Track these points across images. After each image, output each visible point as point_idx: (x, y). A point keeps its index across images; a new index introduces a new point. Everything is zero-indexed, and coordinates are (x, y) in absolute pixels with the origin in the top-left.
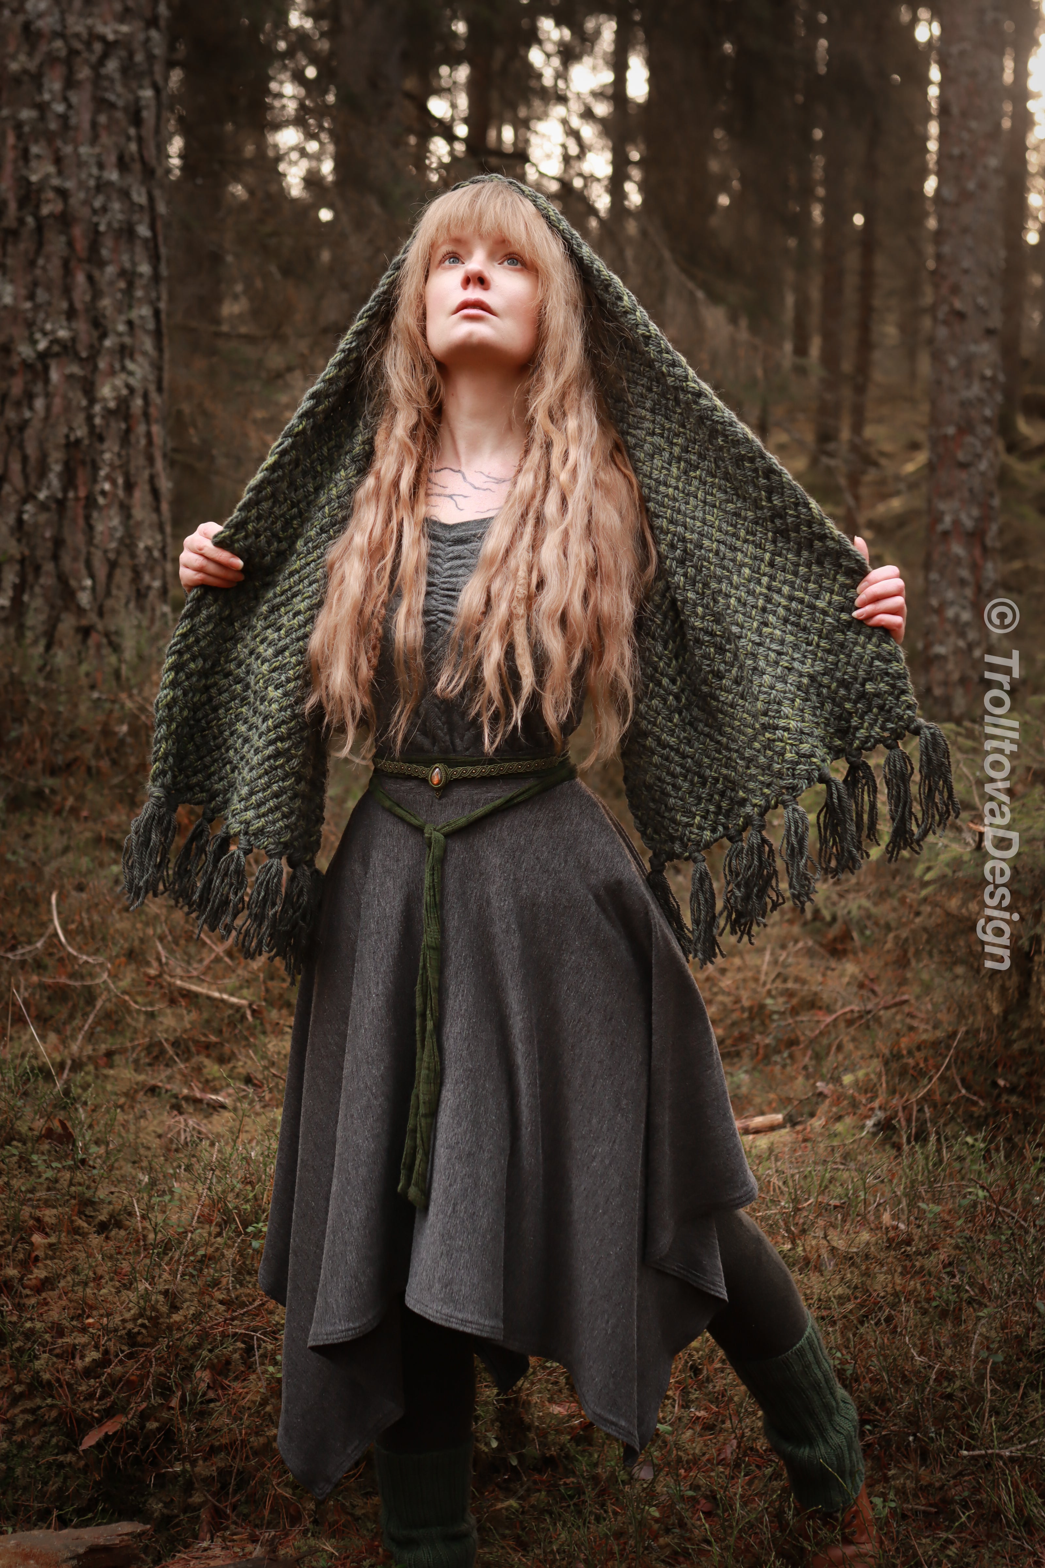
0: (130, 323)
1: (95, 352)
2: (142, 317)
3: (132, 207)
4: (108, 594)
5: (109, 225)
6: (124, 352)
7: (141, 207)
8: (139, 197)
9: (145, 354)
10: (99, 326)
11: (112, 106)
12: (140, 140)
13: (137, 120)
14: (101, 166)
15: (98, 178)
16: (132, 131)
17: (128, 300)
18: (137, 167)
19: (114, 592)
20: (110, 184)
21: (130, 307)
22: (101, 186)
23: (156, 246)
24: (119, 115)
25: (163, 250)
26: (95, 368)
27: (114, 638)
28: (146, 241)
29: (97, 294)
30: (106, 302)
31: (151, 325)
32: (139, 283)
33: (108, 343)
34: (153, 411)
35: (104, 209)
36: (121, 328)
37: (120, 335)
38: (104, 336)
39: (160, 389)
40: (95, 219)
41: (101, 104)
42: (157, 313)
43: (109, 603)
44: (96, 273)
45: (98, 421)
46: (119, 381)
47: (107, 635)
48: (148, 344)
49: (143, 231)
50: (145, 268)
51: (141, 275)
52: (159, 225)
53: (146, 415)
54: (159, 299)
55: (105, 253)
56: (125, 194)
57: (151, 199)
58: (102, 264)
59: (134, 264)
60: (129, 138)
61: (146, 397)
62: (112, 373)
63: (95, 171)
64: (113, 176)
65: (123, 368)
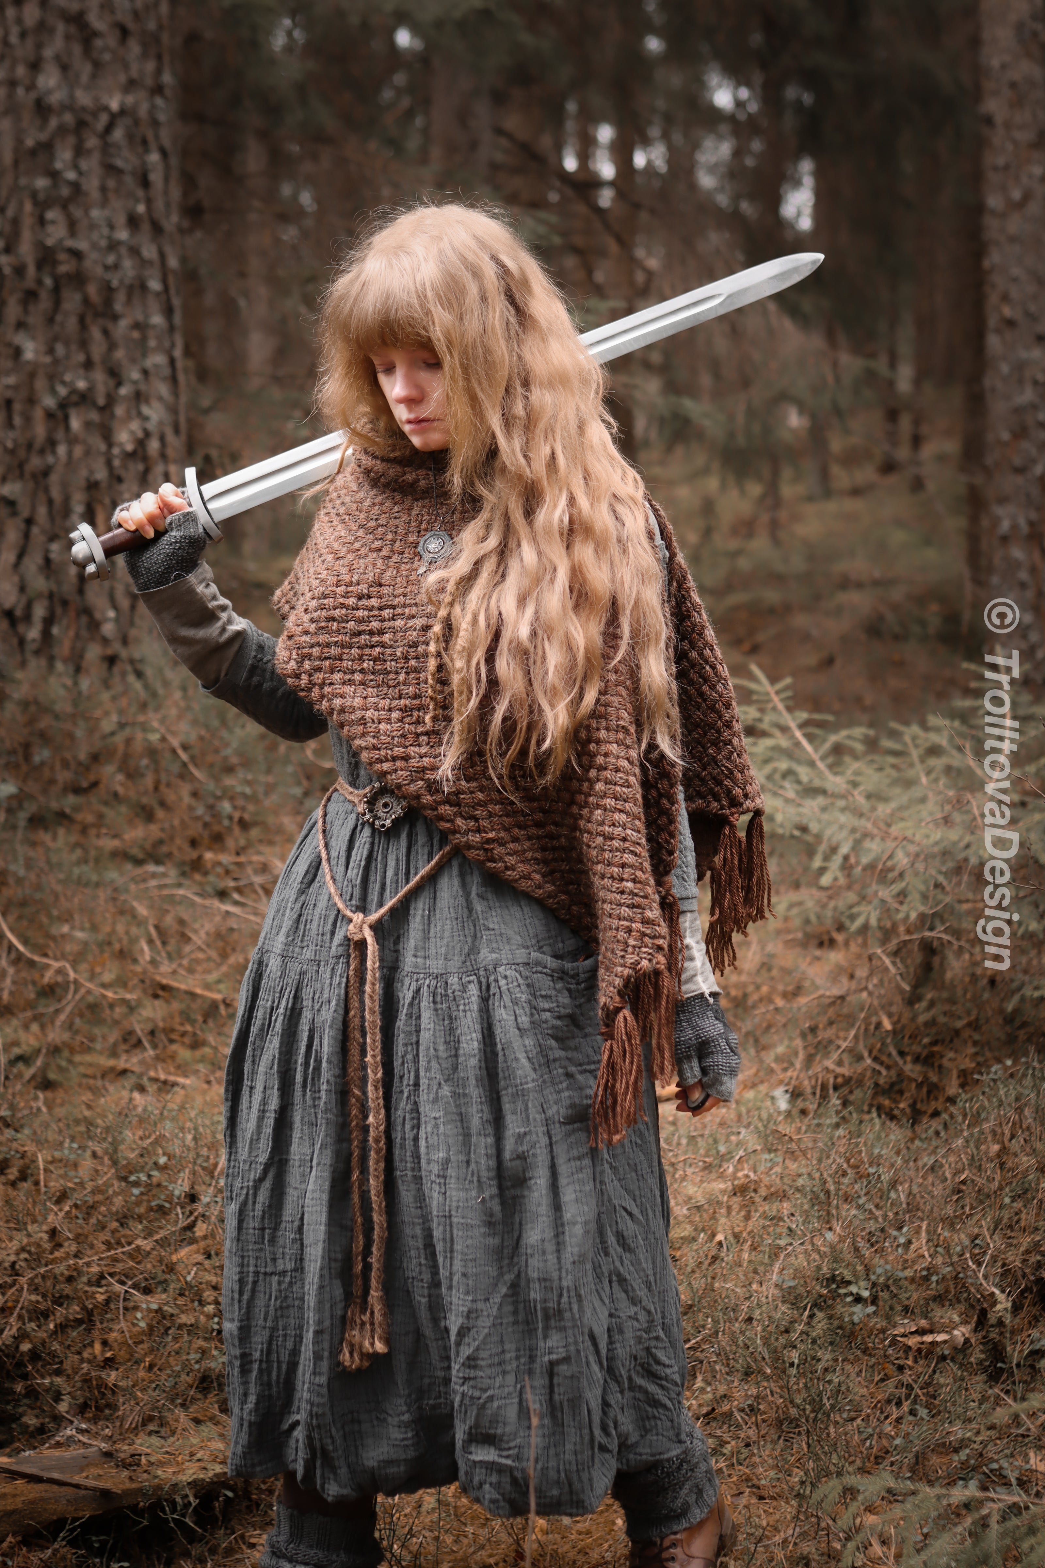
0: (145, 372)
1: (111, 400)
2: (156, 366)
3: (144, 263)
4: (132, 623)
5: (121, 282)
6: (139, 397)
7: (151, 263)
8: (149, 251)
9: (160, 399)
10: (115, 375)
11: (118, 172)
12: (149, 201)
13: (145, 183)
14: (112, 227)
15: (109, 238)
16: (140, 193)
17: (142, 348)
18: (146, 227)
19: (137, 621)
20: (119, 243)
21: (144, 355)
22: (113, 246)
23: (169, 300)
24: (128, 180)
25: (176, 302)
26: (112, 416)
27: (139, 666)
28: (158, 294)
29: (112, 346)
30: (120, 354)
31: (167, 371)
32: (151, 333)
33: (123, 391)
34: (170, 452)
35: (116, 267)
36: (136, 375)
37: (135, 383)
38: (119, 384)
39: (177, 431)
40: (108, 276)
41: (110, 169)
42: (172, 362)
43: (133, 633)
44: (110, 326)
45: (117, 463)
46: (135, 426)
47: (132, 661)
48: (163, 389)
49: (155, 285)
50: (157, 319)
51: (154, 327)
52: (171, 280)
53: (163, 456)
54: (173, 345)
55: (118, 307)
56: (135, 251)
57: (162, 256)
58: (115, 318)
59: (147, 316)
60: (137, 201)
61: (162, 439)
62: (129, 418)
63: (105, 231)
64: (123, 235)
65: (140, 414)
